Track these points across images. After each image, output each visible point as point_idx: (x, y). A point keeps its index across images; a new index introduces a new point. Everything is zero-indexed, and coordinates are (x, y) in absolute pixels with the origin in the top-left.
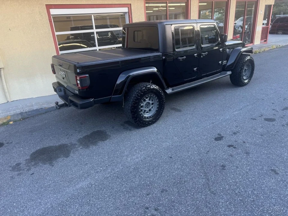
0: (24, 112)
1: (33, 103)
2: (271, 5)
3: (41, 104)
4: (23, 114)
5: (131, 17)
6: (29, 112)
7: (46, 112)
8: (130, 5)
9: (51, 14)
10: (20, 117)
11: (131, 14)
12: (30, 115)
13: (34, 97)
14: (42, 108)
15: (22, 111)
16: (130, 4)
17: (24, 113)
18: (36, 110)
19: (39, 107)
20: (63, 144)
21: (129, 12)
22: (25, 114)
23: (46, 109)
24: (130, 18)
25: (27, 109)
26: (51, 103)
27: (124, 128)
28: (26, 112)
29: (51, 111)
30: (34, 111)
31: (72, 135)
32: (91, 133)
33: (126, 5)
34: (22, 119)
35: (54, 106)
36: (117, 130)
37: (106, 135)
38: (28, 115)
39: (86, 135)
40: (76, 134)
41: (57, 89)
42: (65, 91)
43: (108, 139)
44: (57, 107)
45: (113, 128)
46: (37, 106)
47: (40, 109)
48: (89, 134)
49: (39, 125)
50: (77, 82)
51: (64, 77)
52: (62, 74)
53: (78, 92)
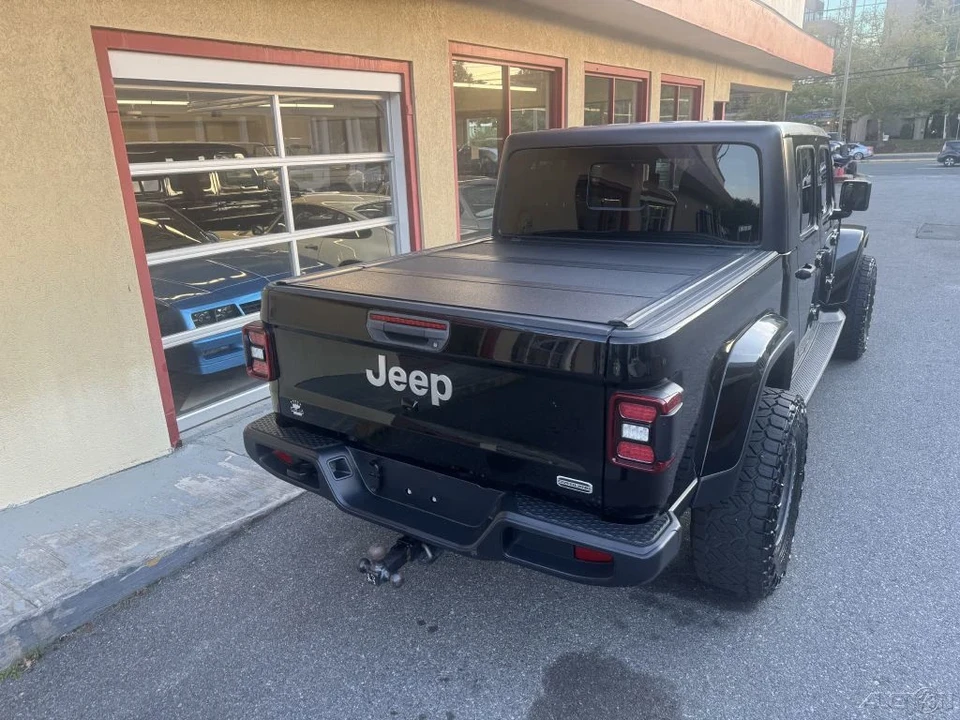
0: (40, 611)
1: (53, 543)
2: (721, 103)
3: (100, 539)
4: (34, 625)
5: (410, 112)
6: (65, 605)
7: (153, 585)
8: (406, 65)
9: (116, 74)
10: (14, 650)
11: (413, 103)
12: (69, 619)
13: (23, 500)
14: (131, 569)
16: (410, 63)
17: (37, 617)
18: (101, 584)
19: (110, 563)
21: (402, 94)
22: (45, 623)
23: (153, 564)
24: (409, 118)
25: (47, 593)
26: (154, 524)
28: (49, 613)
29: (175, 574)
30: (91, 591)
32: (544, 682)
33: (397, 64)
34: (30, 658)
35: (186, 542)
36: (655, 638)
37: (637, 676)
38: (59, 623)
39: (535, 704)
40: (469, 703)
41: (325, 464)
42: (381, 470)
43: (685, 708)
44: (385, 573)
45: (622, 626)
46: (92, 555)
47: (123, 576)
48: (542, 691)
49: (184, 683)
50: (620, 430)
51: (435, 402)
52: (408, 384)
53: (589, 488)
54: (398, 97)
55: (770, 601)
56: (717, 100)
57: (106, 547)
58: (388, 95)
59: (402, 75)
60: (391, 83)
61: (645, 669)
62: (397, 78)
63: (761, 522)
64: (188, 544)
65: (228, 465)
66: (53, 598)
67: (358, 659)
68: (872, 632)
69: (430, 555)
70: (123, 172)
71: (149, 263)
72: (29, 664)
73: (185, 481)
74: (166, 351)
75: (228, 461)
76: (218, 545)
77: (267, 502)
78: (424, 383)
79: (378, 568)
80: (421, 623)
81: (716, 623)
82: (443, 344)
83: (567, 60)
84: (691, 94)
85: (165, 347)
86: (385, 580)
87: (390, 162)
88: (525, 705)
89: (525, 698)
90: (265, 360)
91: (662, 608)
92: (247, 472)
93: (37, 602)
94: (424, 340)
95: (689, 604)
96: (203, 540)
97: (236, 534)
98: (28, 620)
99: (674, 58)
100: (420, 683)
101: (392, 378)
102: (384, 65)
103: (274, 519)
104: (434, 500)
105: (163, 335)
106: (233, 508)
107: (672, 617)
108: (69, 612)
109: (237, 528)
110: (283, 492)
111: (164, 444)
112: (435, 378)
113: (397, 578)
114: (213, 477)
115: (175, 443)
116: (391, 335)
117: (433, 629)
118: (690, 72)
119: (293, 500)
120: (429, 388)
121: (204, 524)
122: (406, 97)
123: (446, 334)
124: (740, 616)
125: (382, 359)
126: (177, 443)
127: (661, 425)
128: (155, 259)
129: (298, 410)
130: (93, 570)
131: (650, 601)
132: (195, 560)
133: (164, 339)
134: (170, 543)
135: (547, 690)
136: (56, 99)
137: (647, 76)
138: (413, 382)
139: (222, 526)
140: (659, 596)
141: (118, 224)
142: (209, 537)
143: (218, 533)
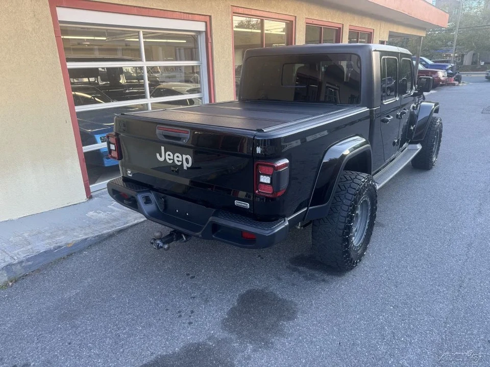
0: (16, 261)
1: (26, 235)
2: (383, 42)
3: (48, 234)
4: (13, 267)
5: (210, 41)
6: (28, 260)
7: (70, 255)
8: (208, 17)
9: (60, 19)
10: (5, 277)
11: (211, 36)
12: (30, 267)
13: (15, 217)
14: (60, 247)
15: (8, 260)
16: (210, 16)
17: (15, 264)
18: (45, 252)
19: (50, 244)
20: (193, 345)
21: (206, 32)
22: (19, 267)
23: (69, 246)
24: (209, 44)
25: (20, 254)
26: (73, 229)
27: (307, 278)
28: (20, 263)
29: (81, 251)
30: (40, 255)
31: (192, 312)
32: (238, 300)
33: (203, 17)
34: (12, 281)
35: (86, 237)
36: (293, 285)
37: (280, 300)
38: (25, 268)
39: (231, 309)
40: (202, 307)
41: (140, 198)
42: (165, 201)
43: (299, 313)
44: (161, 244)
45: (279, 279)
46: (42, 240)
47: (56, 249)
48: (236, 304)
49: (77, 294)
50: (259, 179)
51: (185, 168)
52: (173, 159)
53: (248, 205)
54: (204, 33)
55: (352, 272)
56: (380, 40)
57: (49, 237)
58: (199, 32)
59: (206, 22)
60: (201, 27)
61: (285, 297)
62: (204, 24)
63: (342, 231)
64: (87, 238)
65: (112, 207)
66: (22, 257)
67: (156, 288)
68: (397, 287)
69: (184, 238)
70: (64, 66)
71: (76, 111)
72: (10, 284)
73: (91, 213)
74: (84, 153)
75: (113, 206)
76: (102, 240)
77: (127, 223)
78: (180, 159)
79: (158, 242)
80: (188, 275)
81: (324, 280)
82: (187, 140)
83: (296, 17)
84: (367, 36)
85: (84, 151)
86: (161, 247)
87: (199, 66)
88: (227, 308)
89: (227, 306)
90: (115, 150)
91: (300, 272)
92: (121, 210)
93: (15, 258)
94: (179, 139)
95: (313, 272)
96: (95, 237)
97: (111, 236)
98: (11, 265)
99: (356, 17)
100: (182, 298)
101: (167, 157)
102: (197, 17)
103: (130, 230)
104: (187, 214)
105: (83, 146)
106: (111, 225)
107: (303, 277)
108: (30, 263)
109: (111, 233)
110: (136, 219)
111: (84, 197)
112: (185, 156)
113: (166, 246)
114: (104, 212)
115: (89, 197)
116: (166, 136)
117: (193, 277)
118: (366, 24)
119: (140, 223)
120: (182, 161)
121: (96, 230)
122: (208, 34)
123: (188, 136)
124: (336, 278)
125: (163, 148)
126: (89, 196)
127: (276, 176)
128: (79, 109)
129: (130, 174)
130: (42, 246)
131: (294, 270)
132: (90, 246)
133: (84, 148)
134: (79, 237)
135: (238, 304)
136: (31, 30)
137: (341, 26)
138: (176, 159)
139: (105, 232)
140: (301, 268)
141: (61, 91)
142: (97, 236)
143: (102, 235)
